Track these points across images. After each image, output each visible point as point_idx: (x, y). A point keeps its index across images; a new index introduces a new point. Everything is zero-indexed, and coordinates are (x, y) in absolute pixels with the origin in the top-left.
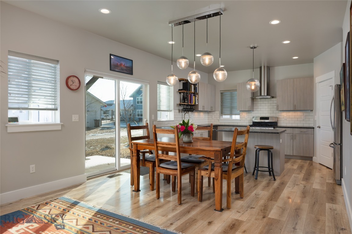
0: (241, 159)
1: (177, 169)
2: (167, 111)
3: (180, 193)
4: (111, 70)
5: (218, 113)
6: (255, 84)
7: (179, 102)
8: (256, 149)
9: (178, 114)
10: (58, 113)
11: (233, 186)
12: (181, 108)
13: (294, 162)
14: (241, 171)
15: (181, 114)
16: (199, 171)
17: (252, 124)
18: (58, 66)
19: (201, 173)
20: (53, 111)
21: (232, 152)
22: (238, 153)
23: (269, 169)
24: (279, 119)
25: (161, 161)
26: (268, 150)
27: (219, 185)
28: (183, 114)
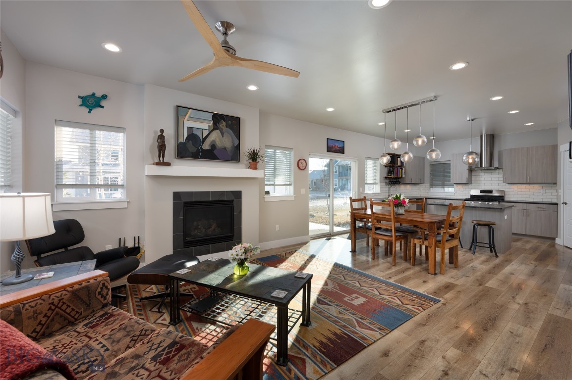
0: (456, 232)
1: (392, 236)
2: (373, 184)
3: (395, 256)
4: (327, 151)
5: (426, 185)
6: (472, 158)
7: (385, 175)
8: (473, 224)
9: (385, 186)
10: (292, 188)
11: (447, 257)
12: (387, 181)
13: (528, 242)
14: (455, 243)
15: (387, 186)
16: (412, 239)
17: (470, 197)
18: (292, 153)
19: (414, 241)
20: (288, 187)
21: (447, 224)
22: (452, 226)
23: (490, 246)
24: (506, 193)
25: (377, 229)
26: (490, 226)
27: (433, 252)
28: (390, 186)
